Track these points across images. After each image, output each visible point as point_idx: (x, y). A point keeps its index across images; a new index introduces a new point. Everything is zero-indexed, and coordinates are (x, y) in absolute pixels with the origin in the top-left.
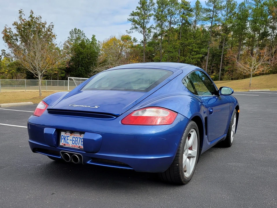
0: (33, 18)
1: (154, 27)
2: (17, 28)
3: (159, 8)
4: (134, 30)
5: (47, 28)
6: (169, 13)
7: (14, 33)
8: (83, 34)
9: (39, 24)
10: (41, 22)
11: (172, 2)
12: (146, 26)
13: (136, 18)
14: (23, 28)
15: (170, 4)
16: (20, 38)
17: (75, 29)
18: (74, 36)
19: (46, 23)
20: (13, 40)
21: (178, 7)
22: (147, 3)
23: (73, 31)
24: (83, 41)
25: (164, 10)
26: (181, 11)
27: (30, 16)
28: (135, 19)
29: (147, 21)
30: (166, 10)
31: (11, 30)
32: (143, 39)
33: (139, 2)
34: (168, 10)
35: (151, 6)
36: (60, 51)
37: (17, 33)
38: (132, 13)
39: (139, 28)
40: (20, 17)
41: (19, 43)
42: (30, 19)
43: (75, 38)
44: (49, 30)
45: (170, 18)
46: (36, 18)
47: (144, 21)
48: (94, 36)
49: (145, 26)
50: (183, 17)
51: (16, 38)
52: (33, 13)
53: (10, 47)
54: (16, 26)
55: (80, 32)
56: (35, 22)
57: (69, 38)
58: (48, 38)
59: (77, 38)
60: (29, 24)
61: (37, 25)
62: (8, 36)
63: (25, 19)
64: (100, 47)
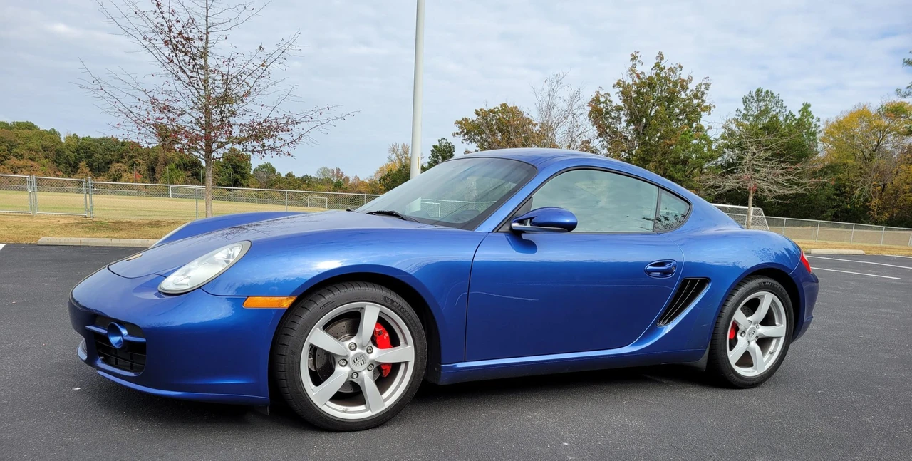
0: (662, 69)
2: (622, 93)
5: (692, 90)
7: (614, 104)
8: (777, 102)
9: (675, 83)
10: (680, 78)
14: (636, 92)
16: (626, 116)
17: (758, 91)
18: (754, 109)
19: (690, 80)
20: (610, 120)
23: (752, 97)
24: (775, 117)
27: (655, 66)
31: (609, 98)
36: (710, 143)
37: (621, 104)
40: (632, 69)
41: (621, 126)
42: (655, 71)
43: (755, 111)
44: (696, 96)
46: (670, 69)
48: (806, 106)
51: (616, 115)
52: (662, 59)
53: (600, 136)
54: (621, 89)
55: (772, 97)
56: (666, 79)
57: (739, 113)
58: (693, 112)
59: (761, 111)
60: (651, 84)
61: (671, 85)
62: (601, 110)
63: (643, 73)
64: (820, 132)
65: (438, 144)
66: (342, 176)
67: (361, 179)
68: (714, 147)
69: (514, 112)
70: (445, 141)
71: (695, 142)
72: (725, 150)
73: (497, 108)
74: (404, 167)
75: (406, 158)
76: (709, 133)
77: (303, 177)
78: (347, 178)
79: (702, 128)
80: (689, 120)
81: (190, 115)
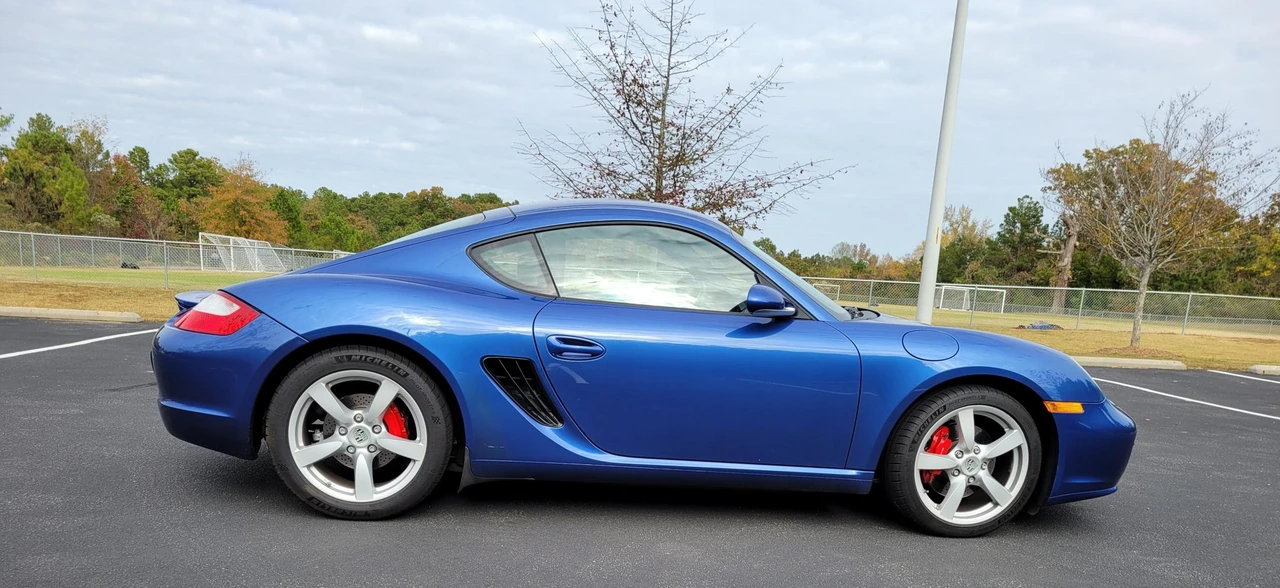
65: (1016, 204)
66: (867, 254)
67: (895, 259)
69: (1151, 152)
70: (1028, 200)
73: (1123, 146)
74: (960, 240)
75: (965, 227)
77: (813, 257)
78: (875, 258)
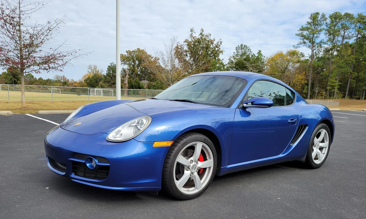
0: (203, 36)
1: (325, 42)
2: (188, 45)
3: (332, 22)
4: (302, 45)
5: (215, 44)
6: (343, 28)
7: (184, 49)
8: (249, 50)
9: (208, 41)
10: (210, 39)
11: (347, 16)
12: (316, 41)
13: (305, 33)
14: (193, 45)
15: (344, 19)
16: (189, 54)
17: (241, 45)
18: (240, 52)
19: (214, 40)
20: (183, 56)
21: (354, 21)
22: (318, 18)
23: (239, 47)
24: (248, 56)
25: (337, 25)
26: (357, 25)
27: (200, 34)
28: (303, 34)
29: (317, 36)
30: (339, 25)
31: (182, 47)
32: (310, 54)
33: (310, 16)
34: (342, 25)
35: (323, 21)
36: (224, 66)
38: (301, 28)
39: (307, 42)
40: (191, 35)
41: (188, 59)
42: (200, 36)
43: (240, 53)
44: (217, 47)
45: (343, 32)
46: (206, 35)
47: (313, 36)
48: (260, 52)
49: (314, 41)
50: (358, 31)
51: (186, 54)
52: (203, 31)
53: (179, 62)
54: (187, 43)
55: (247, 48)
56: (205, 39)
57: (234, 54)
58: (216, 53)
59: (243, 53)
60: (199, 41)
61: (207, 42)
62: (179, 52)
63: (195, 37)
64: (265, 61)
65: (110, 65)
66: (66, 79)
67: (75, 81)
68: (225, 68)
69: (143, 52)
70: (113, 64)
71: (218, 65)
72: (230, 69)
73: (136, 50)
74: (95, 75)
75: (96, 71)
76: (223, 62)
77: (47, 80)
78: (68, 80)
79: (220, 60)
80: (215, 57)
81: (13, 52)
